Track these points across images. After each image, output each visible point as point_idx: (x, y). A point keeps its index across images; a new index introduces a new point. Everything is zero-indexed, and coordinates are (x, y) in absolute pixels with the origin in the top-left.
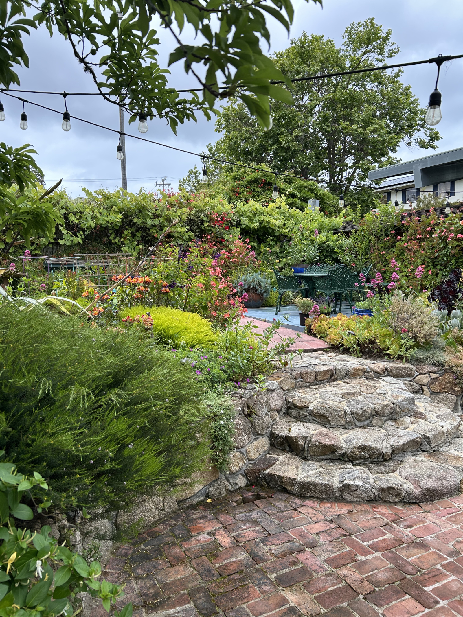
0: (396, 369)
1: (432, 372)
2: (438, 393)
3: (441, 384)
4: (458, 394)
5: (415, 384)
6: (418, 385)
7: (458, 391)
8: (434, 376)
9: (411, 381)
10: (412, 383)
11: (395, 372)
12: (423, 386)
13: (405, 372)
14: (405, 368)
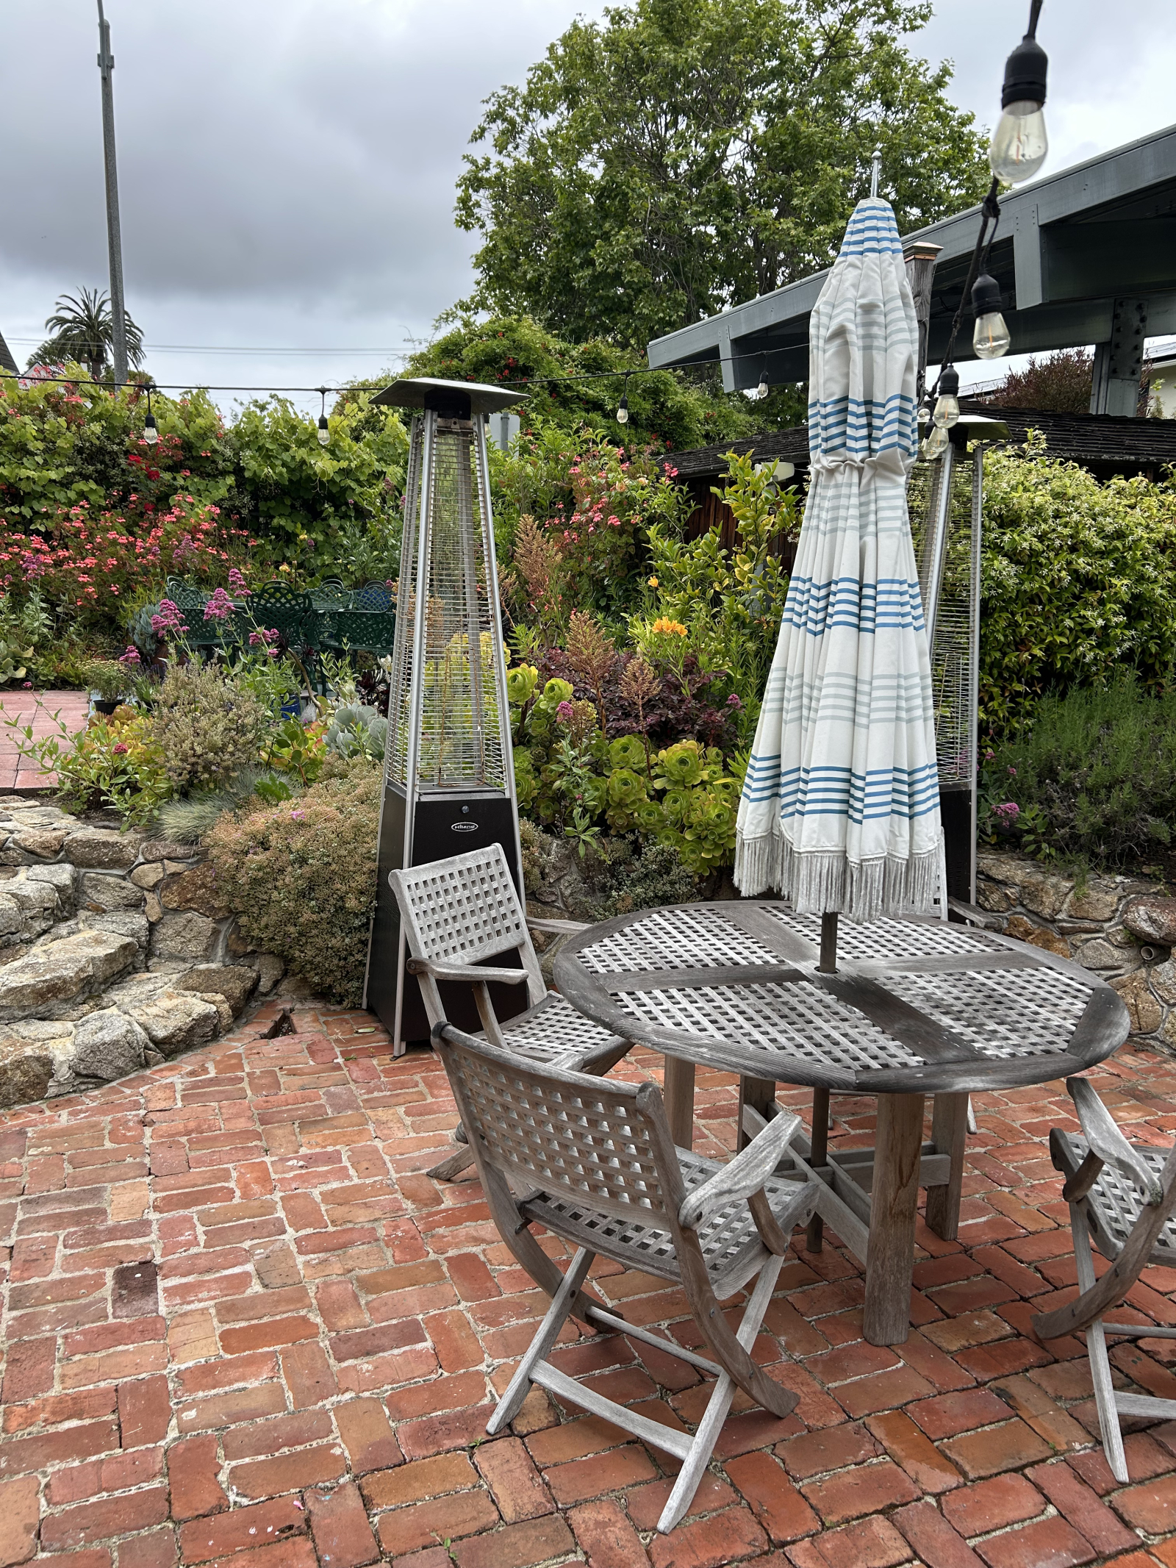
0: (82, 846)
1: (169, 859)
2: (175, 910)
3: (184, 888)
4: (220, 915)
5: (130, 885)
6: (136, 889)
7: (220, 909)
8: (173, 867)
9: (124, 878)
10: (124, 884)
11: (79, 852)
12: (146, 893)
13: (106, 854)
14: (106, 844)
